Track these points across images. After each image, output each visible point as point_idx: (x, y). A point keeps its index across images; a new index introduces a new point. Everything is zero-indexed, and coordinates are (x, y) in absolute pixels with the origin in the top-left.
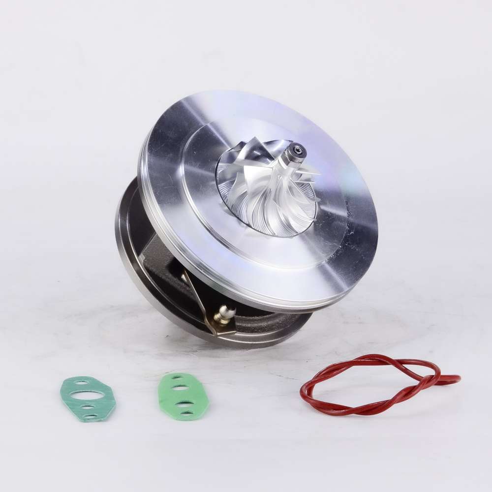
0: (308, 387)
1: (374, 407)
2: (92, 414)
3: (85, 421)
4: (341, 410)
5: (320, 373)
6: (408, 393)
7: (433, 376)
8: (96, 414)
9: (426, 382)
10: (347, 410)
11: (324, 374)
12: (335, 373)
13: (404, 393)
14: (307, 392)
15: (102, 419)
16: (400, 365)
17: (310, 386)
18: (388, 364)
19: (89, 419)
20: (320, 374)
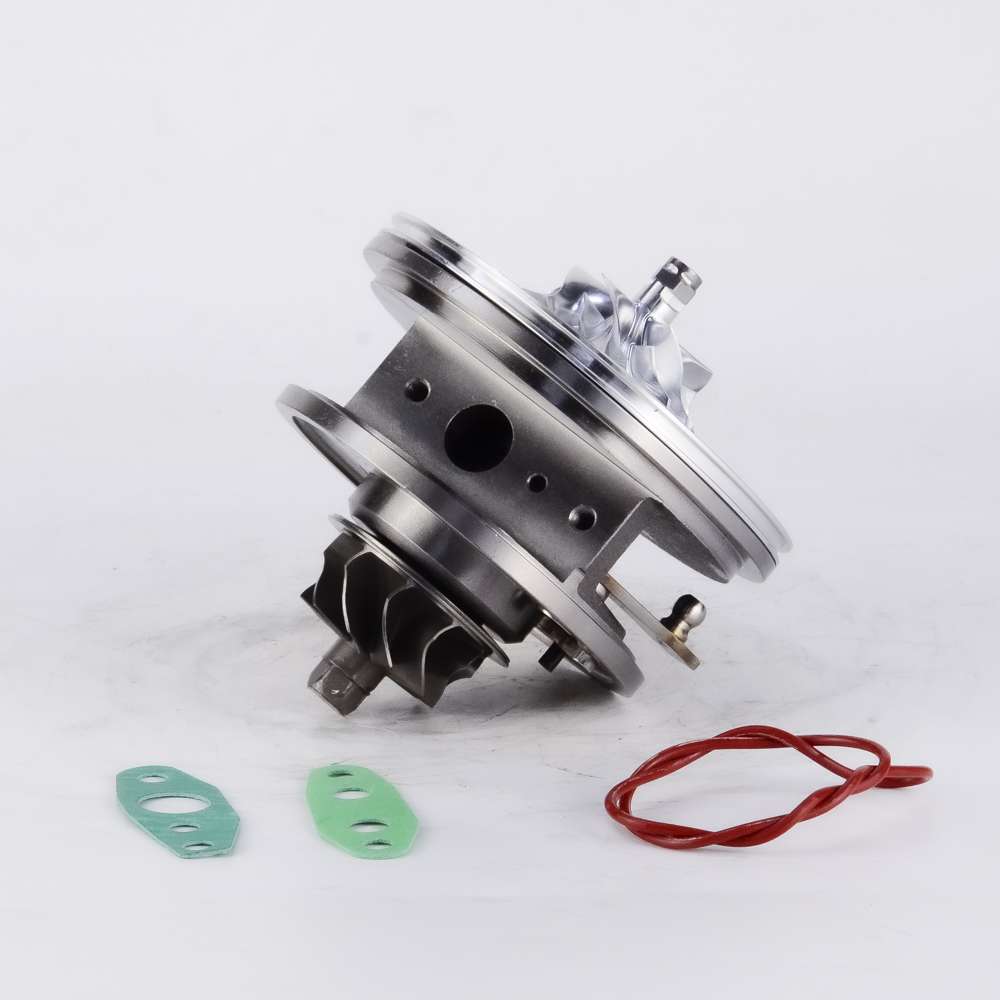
0: (623, 793)
1: (757, 828)
2: (201, 842)
3: (189, 856)
4: (689, 837)
5: (647, 764)
6: (823, 800)
7: (875, 767)
8: (208, 842)
9: (858, 780)
10: (700, 838)
11: (653, 767)
12: (675, 764)
13: (816, 801)
14: (618, 803)
15: (225, 851)
16: (808, 747)
17: (627, 790)
18: (783, 746)
19: (197, 852)
20: (646, 766)
